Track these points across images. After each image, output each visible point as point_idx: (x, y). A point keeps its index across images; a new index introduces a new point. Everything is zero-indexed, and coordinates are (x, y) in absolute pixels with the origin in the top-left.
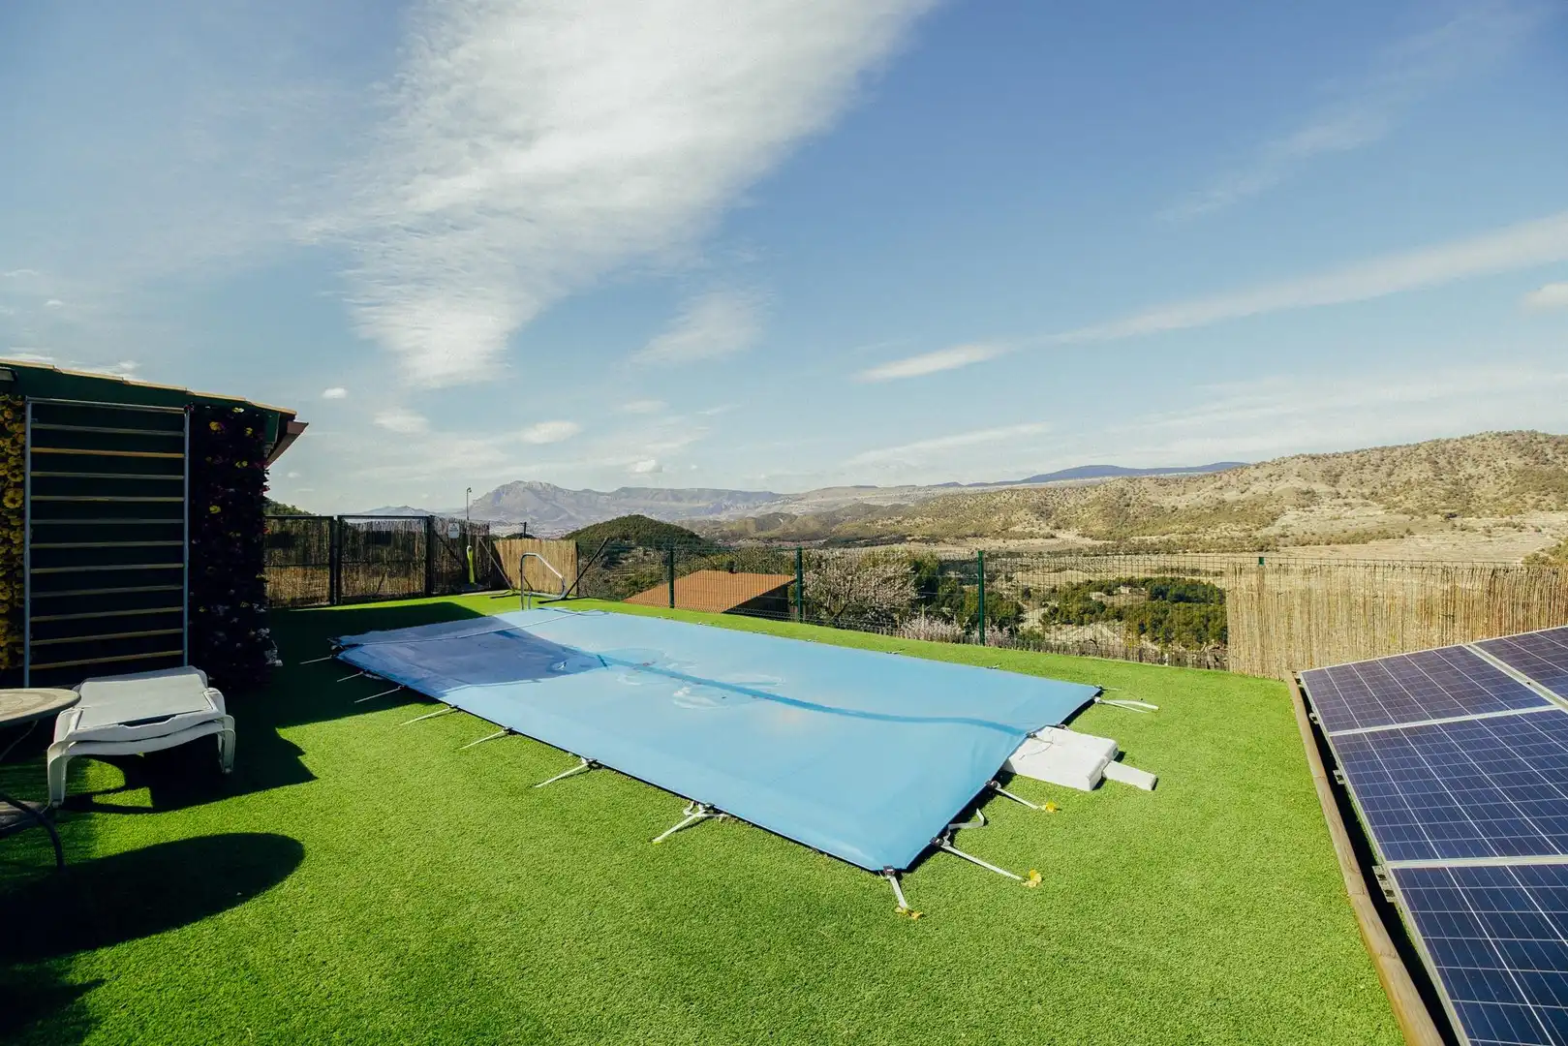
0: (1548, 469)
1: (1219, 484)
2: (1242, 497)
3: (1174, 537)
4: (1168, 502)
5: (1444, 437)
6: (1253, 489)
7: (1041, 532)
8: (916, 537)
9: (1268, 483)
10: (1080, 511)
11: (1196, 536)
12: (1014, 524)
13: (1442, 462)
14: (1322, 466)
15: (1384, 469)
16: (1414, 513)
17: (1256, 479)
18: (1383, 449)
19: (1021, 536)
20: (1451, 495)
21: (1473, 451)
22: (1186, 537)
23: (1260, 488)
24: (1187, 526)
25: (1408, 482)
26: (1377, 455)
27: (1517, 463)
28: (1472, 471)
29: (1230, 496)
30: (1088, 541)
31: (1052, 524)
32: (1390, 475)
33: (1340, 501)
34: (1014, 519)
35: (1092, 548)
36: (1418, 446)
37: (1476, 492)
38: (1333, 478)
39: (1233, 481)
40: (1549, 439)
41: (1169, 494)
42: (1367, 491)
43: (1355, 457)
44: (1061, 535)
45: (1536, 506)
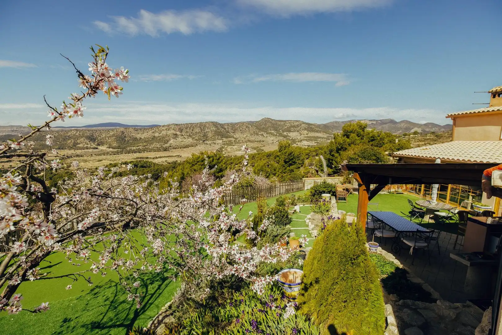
0: (219, 130)
1: (153, 131)
2: (160, 135)
3: (141, 147)
4: (138, 136)
5: (202, 122)
6: (162, 133)
7: (92, 147)
8: (23, 150)
9: (166, 131)
10: (107, 139)
11: (147, 147)
12: (79, 144)
13: (202, 128)
14: (179, 127)
15: (191, 129)
16: (197, 140)
17: (163, 130)
18: (191, 124)
19: (83, 148)
20: (204, 136)
21: (207, 125)
22: (144, 148)
23: (164, 133)
24: (145, 144)
25: (196, 132)
26: (190, 125)
27: (214, 129)
28: (207, 130)
29: (157, 135)
30: (111, 149)
31: (96, 143)
32: (193, 130)
33: (182, 137)
34: (78, 141)
35: (112, 152)
36: (198, 123)
37: (208, 135)
38: (181, 131)
39: (157, 130)
40: (219, 124)
41: (139, 133)
42: (188, 134)
43: (185, 125)
44: (100, 148)
45: (218, 139)
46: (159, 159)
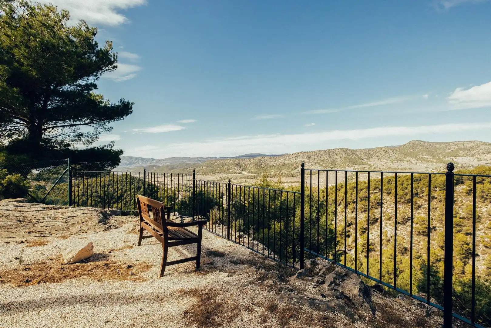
0: (350, 157)
1: (284, 159)
2: (289, 162)
3: (272, 173)
4: (272, 163)
5: (331, 149)
6: (292, 160)
7: (238, 172)
8: (200, 173)
9: (295, 159)
10: (249, 166)
11: (277, 173)
12: (230, 169)
13: (331, 155)
14: (307, 155)
15: (319, 156)
16: (325, 167)
17: (292, 158)
18: (319, 151)
19: (232, 173)
20: (333, 163)
21: (337, 152)
22: (275, 173)
23: (293, 160)
24: (276, 170)
25: (324, 160)
26: (318, 152)
27: (344, 155)
28: (336, 157)
29: (286, 162)
30: (250, 174)
31: (241, 169)
32: (320, 157)
33: (310, 164)
34: (230, 168)
35: (251, 176)
36: (326, 150)
37: (337, 162)
38: (309, 158)
39: (287, 158)
40: (350, 150)
41: (272, 161)
42: (316, 161)
43: (314, 153)
44: (243, 173)
45: (348, 166)
46: (286, 184)
